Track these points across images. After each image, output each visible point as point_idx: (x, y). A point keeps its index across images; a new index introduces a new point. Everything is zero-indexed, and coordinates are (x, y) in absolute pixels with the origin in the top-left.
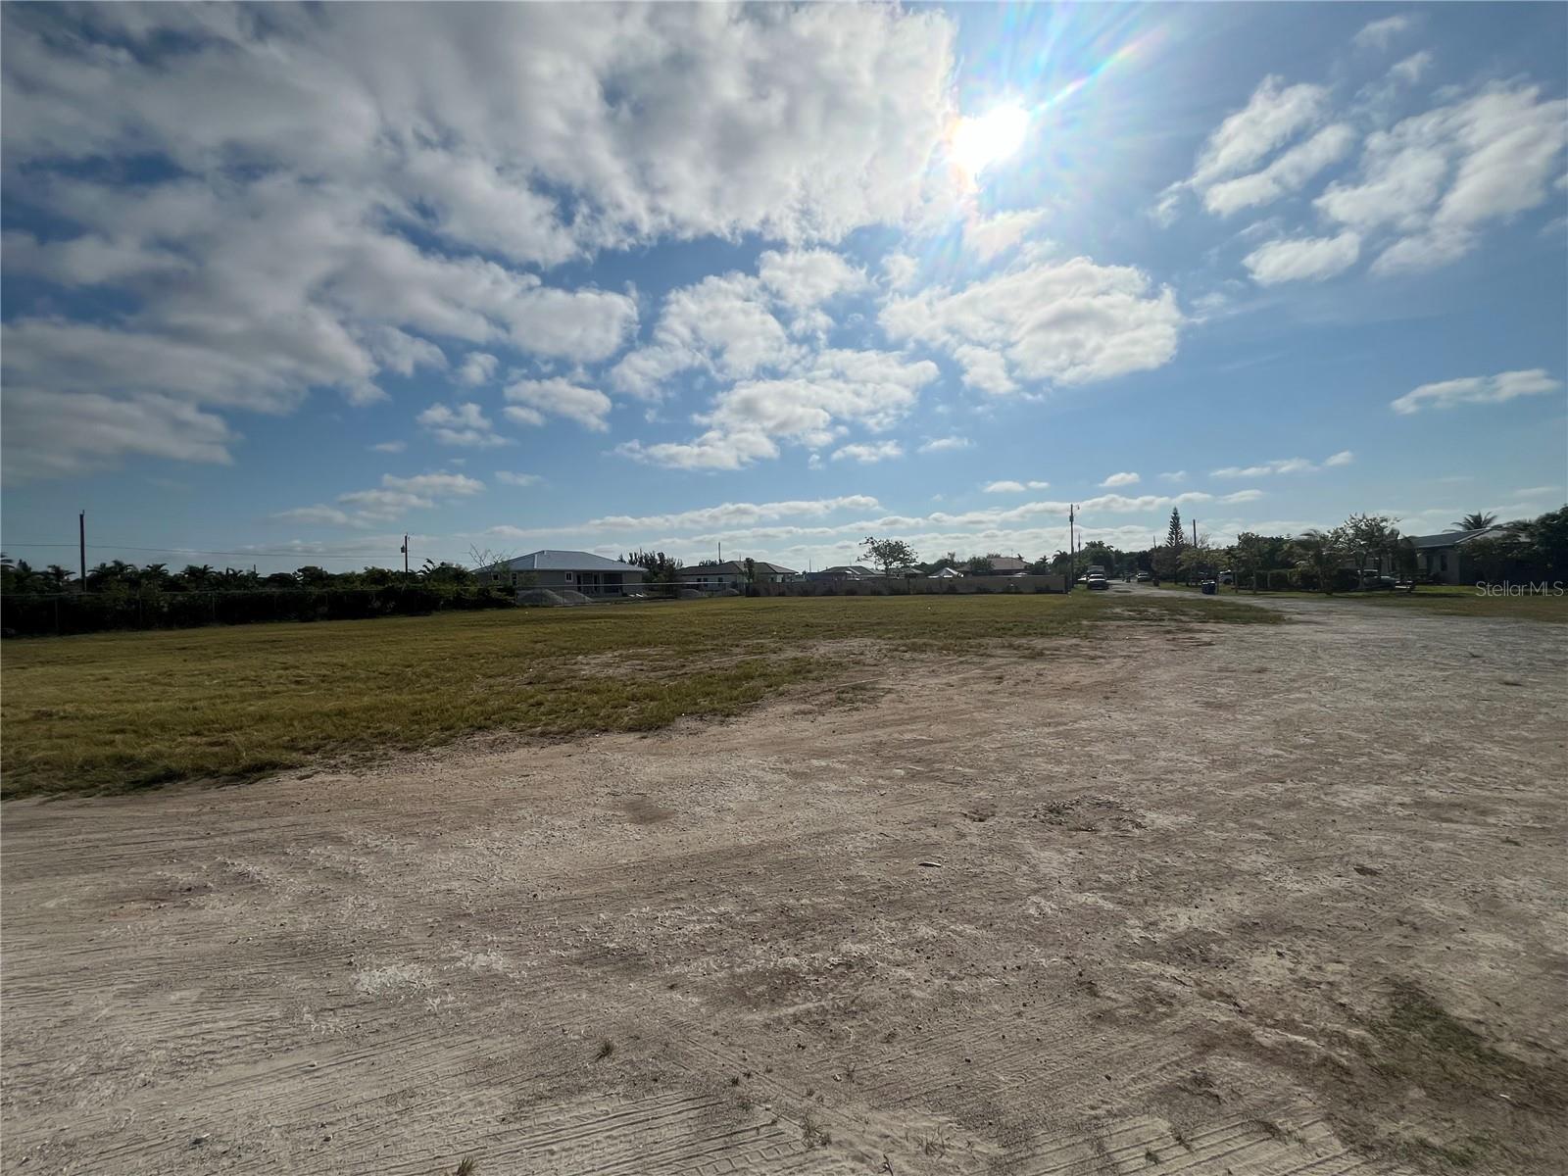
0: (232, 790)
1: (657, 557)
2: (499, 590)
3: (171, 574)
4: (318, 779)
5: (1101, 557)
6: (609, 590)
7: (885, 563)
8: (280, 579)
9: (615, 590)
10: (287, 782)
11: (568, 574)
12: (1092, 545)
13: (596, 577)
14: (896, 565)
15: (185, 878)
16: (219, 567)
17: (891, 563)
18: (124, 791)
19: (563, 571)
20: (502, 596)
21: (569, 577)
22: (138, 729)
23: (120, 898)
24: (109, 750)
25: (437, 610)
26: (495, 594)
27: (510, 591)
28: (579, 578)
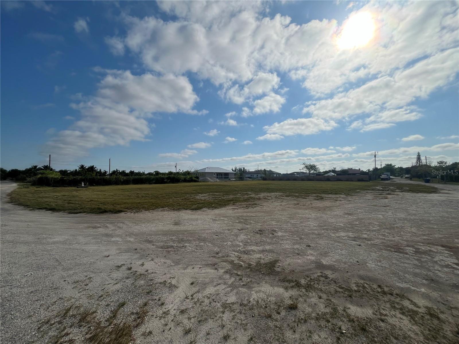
0: (113, 215)
1: (242, 169)
2: (195, 177)
3: (127, 172)
4: (127, 214)
5: (389, 169)
6: (225, 178)
7: (309, 171)
8: (150, 174)
9: (227, 178)
10: (122, 214)
11: (214, 173)
12: (388, 165)
13: (222, 174)
14: (312, 172)
15: (99, 226)
16: (136, 171)
17: (311, 171)
18: (97, 213)
19: (213, 173)
20: (196, 179)
21: (214, 174)
22: (104, 203)
23: (89, 227)
24: (98, 207)
25: (180, 182)
26: (194, 178)
27: (197, 178)
28: (217, 174)
